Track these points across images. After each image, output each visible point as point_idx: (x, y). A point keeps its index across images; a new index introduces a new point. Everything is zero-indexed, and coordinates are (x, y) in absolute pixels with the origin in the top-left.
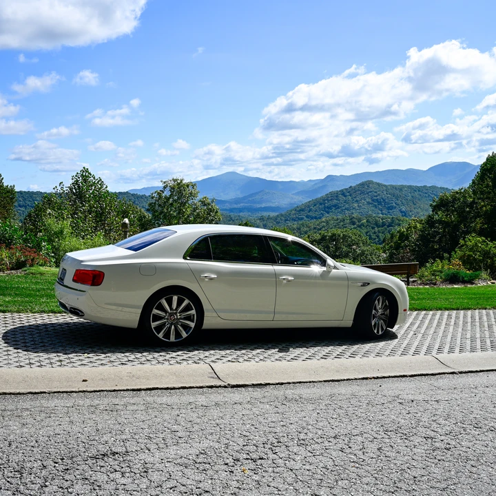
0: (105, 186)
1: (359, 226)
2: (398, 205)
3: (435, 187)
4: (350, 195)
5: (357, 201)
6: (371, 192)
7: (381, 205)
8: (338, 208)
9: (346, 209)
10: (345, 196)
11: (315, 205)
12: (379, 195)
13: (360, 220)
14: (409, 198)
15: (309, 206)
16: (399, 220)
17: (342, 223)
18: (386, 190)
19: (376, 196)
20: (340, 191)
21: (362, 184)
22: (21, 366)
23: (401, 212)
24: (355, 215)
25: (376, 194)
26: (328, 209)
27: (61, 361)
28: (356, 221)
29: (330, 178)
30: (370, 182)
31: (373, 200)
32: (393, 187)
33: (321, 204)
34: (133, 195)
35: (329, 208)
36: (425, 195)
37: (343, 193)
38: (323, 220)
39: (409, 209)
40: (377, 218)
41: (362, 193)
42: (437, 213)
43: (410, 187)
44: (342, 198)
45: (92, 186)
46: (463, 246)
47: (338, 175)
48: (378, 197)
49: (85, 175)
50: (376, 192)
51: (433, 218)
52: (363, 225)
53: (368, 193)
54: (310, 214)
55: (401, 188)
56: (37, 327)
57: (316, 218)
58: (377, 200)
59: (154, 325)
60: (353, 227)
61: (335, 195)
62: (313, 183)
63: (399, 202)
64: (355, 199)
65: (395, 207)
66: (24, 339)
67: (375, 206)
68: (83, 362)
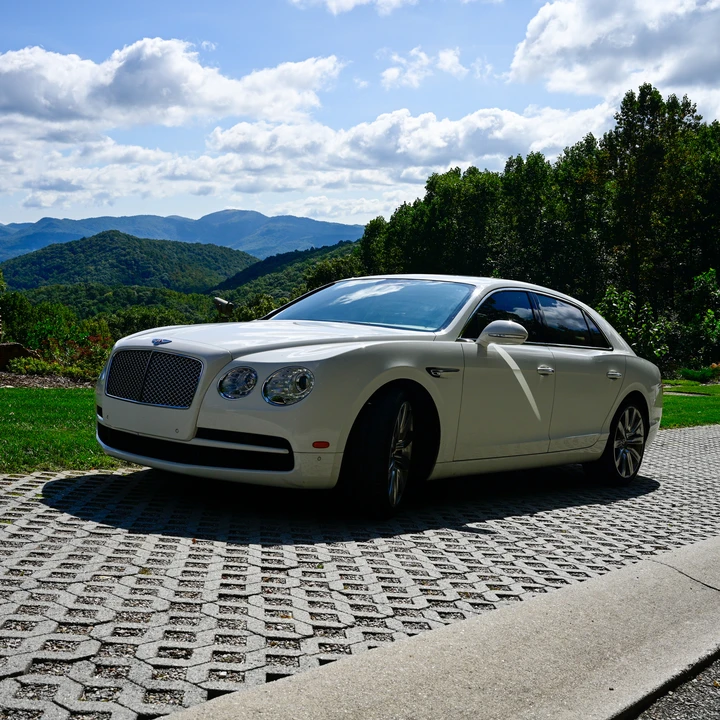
1: (102, 302)
2: (158, 270)
3: (213, 245)
4: (83, 252)
5: (94, 262)
6: (116, 248)
7: (132, 269)
8: (63, 271)
9: (76, 273)
10: (74, 253)
11: (24, 265)
12: (129, 253)
13: (102, 291)
14: (175, 261)
15: (13, 267)
16: (164, 294)
17: (73, 296)
18: (140, 247)
19: (125, 256)
20: (66, 244)
21: (103, 236)
23: (163, 282)
24: (94, 284)
25: (124, 252)
26: (45, 273)
28: (97, 293)
29: (47, 222)
30: (116, 233)
31: (120, 262)
32: (151, 243)
33: (34, 264)
35: (49, 270)
37: (71, 247)
38: (43, 289)
39: (174, 277)
40: (130, 290)
41: (102, 249)
43: (175, 244)
44: (69, 256)
47: (61, 218)
48: (128, 257)
50: (123, 249)
52: (107, 299)
53: (111, 250)
54: (17, 279)
55: (162, 245)
57: (25, 286)
58: (126, 261)
60: (91, 302)
61: (57, 251)
62: (17, 230)
63: (160, 266)
64: (91, 259)
65: (154, 274)
67: (123, 269)
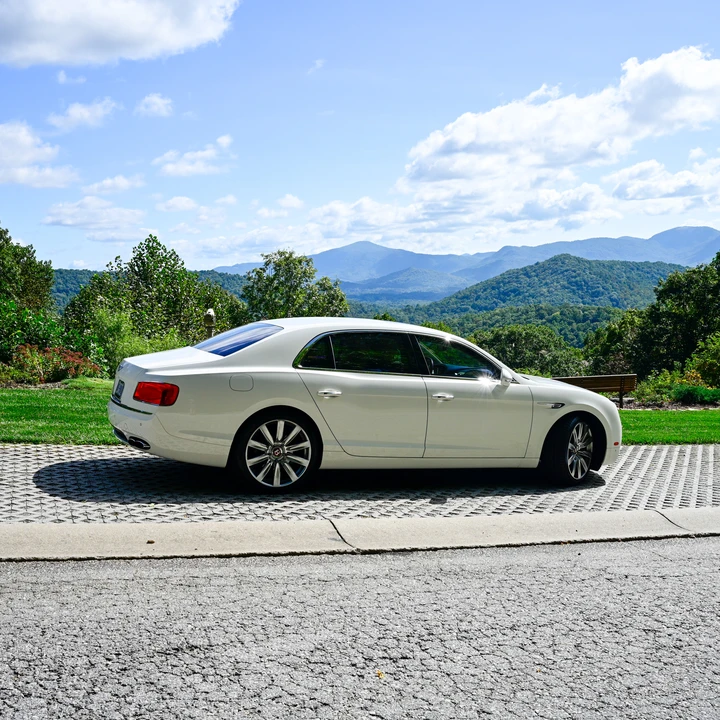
0: (180, 262)
1: (550, 321)
2: (607, 290)
3: (662, 263)
4: (537, 276)
5: (546, 284)
6: (566, 271)
7: (582, 289)
8: (519, 294)
9: (530, 296)
10: (529, 277)
11: (485, 290)
12: (579, 275)
13: (550, 312)
14: (623, 280)
15: (476, 292)
16: (609, 313)
17: (524, 317)
18: (590, 269)
19: (575, 277)
20: (522, 269)
21: (554, 260)
22: (60, 521)
23: (612, 300)
24: (543, 305)
25: (574, 274)
26: (504, 296)
27: (116, 513)
28: (545, 313)
29: (507, 251)
30: (567, 256)
31: (570, 283)
32: (600, 264)
33: (493, 288)
34: (220, 275)
35: (506, 294)
36: (647, 275)
37: (526, 272)
38: (497, 311)
39: (622, 295)
40: (576, 310)
41: (555, 272)
42: (663, 302)
43: (624, 263)
44: (524, 279)
45: (161, 261)
46: (702, 350)
47: (519, 245)
48: (578, 279)
49: (152, 246)
50: (574, 271)
51: (659, 309)
52: (555, 318)
53: (562, 273)
54: (479, 302)
55: (611, 265)
56: (83, 464)
57: (486, 308)
58: (576, 282)
59: (250, 462)
60: (540, 321)
61: (514, 275)
62: (482, 258)
63: (608, 286)
64: (544, 282)
65: (603, 294)
66: (64, 482)
67: (574, 291)
68: (149, 516)
